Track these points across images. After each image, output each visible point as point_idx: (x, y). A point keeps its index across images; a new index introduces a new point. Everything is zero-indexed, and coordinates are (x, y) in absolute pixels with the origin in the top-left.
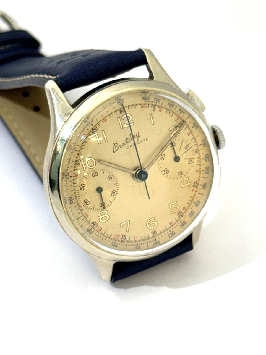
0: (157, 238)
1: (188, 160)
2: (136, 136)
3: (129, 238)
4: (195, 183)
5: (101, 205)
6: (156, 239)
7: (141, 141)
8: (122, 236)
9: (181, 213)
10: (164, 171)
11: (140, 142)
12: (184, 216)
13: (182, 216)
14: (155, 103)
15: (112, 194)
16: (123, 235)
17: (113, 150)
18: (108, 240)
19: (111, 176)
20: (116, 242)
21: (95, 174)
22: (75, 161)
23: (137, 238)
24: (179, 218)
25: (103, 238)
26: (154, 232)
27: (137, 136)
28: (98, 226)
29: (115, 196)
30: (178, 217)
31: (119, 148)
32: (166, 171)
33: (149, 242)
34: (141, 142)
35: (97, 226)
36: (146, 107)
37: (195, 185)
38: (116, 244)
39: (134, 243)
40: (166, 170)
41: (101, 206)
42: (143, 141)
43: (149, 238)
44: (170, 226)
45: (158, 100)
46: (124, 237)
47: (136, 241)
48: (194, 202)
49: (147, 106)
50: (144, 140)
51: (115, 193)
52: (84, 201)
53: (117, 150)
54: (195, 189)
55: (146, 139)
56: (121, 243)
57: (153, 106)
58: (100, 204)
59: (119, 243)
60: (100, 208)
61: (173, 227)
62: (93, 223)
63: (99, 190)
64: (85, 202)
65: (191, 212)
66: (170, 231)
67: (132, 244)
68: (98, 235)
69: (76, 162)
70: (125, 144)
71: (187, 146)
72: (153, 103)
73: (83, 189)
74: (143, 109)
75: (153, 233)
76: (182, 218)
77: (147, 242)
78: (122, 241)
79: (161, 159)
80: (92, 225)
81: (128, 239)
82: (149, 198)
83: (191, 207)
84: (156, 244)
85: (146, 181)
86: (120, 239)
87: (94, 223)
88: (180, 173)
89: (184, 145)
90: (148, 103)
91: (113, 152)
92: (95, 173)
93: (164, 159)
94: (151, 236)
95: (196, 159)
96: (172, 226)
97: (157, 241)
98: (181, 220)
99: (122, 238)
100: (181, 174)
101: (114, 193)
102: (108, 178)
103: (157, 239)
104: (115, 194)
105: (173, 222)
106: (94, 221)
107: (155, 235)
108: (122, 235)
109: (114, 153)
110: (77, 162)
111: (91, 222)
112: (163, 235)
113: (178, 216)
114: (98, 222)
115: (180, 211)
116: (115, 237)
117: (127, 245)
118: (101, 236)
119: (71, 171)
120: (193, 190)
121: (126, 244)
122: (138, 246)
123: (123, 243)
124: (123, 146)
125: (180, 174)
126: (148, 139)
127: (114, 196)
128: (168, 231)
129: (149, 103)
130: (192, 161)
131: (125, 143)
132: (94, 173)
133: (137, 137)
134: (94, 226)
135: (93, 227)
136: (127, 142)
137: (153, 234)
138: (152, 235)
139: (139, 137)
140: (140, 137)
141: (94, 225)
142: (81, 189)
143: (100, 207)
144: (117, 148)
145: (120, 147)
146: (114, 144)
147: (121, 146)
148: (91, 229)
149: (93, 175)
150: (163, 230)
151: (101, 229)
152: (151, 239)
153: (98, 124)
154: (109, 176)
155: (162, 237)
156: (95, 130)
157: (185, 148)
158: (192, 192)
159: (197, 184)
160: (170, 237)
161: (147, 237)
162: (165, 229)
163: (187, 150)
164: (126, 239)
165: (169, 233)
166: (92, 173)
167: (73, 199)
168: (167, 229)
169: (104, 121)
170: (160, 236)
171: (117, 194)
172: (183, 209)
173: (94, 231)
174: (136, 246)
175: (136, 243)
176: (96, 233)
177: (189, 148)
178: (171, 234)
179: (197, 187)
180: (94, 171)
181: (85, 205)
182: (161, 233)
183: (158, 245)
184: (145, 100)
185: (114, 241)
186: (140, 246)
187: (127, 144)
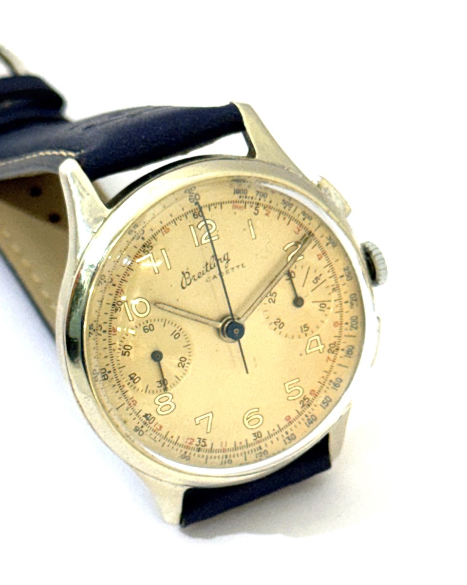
0: (262, 445)
1: (319, 304)
2: (222, 260)
3: (212, 444)
4: (332, 346)
5: (160, 383)
6: (260, 448)
7: (233, 269)
8: (199, 442)
9: (307, 400)
10: (275, 323)
11: (230, 271)
12: (312, 406)
13: (309, 406)
14: (257, 201)
15: (180, 365)
16: (200, 439)
18: (173, 448)
19: (178, 331)
20: (189, 451)
21: (148, 328)
22: (112, 303)
23: (226, 445)
24: (303, 409)
25: (164, 444)
26: (256, 435)
27: (224, 259)
28: (155, 422)
29: (185, 367)
30: (302, 407)
31: (193, 281)
32: (278, 324)
33: (248, 453)
34: (233, 271)
35: (153, 421)
36: (240, 208)
37: (333, 349)
38: (188, 454)
39: (221, 454)
40: (278, 321)
41: (160, 385)
42: (235, 269)
43: (248, 445)
44: (286, 423)
45: (263, 195)
46: (203, 441)
47: (224, 450)
48: (331, 381)
49: (243, 205)
50: (238, 267)
51: (186, 362)
52: (130, 376)
53: (189, 285)
54: (332, 356)
55: (242, 265)
56: (197, 453)
57: (254, 206)
58: (158, 382)
59: (193, 452)
60: (158, 389)
61: (292, 426)
62: (146, 416)
63: (157, 356)
64: (132, 378)
65: (325, 398)
66: (287, 433)
67: (217, 454)
68: (155, 437)
69: (114, 305)
70: (203, 274)
71: (317, 278)
72: (254, 200)
73: (127, 354)
74: (236, 210)
75: (255, 436)
76: (309, 409)
77: (245, 453)
78: (199, 450)
79: (270, 302)
80: (144, 419)
81: (209, 447)
82: (247, 372)
83: (325, 388)
84: (261, 456)
85: (241, 340)
86: (194, 446)
87: (149, 416)
89: (312, 276)
90: (245, 200)
91: (181, 288)
92: (150, 325)
93: (274, 302)
94: (252, 441)
95: (333, 302)
96: (291, 423)
97: (262, 451)
98: (306, 413)
99: (198, 443)
100: (306, 329)
101: (183, 363)
102: (172, 334)
103: (264, 448)
104: (184, 364)
105: (293, 417)
106: (148, 413)
107: (258, 439)
108: (198, 438)
109: (183, 290)
110: (116, 305)
111: (142, 414)
112: (274, 439)
113: (301, 405)
114: (154, 414)
115: (305, 396)
116: (186, 442)
117: (207, 456)
118: (159, 441)
119: (105, 321)
120: (328, 358)
121: (205, 454)
122: (228, 458)
123: (201, 453)
124: (199, 277)
126: (244, 265)
127: (183, 367)
128: (284, 433)
129: (246, 200)
130: (325, 305)
131: (203, 271)
132: (146, 326)
133: (226, 262)
134: (147, 422)
135: (145, 423)
136: (207, 271)
137: (255, 438)
138: (254, 440)
139: (228, 260)
140: (230, 262)
141: (147, 419)
142: (124, 354)
143: (158, 387)
144: (188, 281)
145: (195, 280)
146: (183, 273)
147: (196, 277)
148: (142, 427)
149: (144, 330)
150: (274, 430)
151: (161, 427)
152: (252, 448)
153: (153, 236)
154: (175, 331)
155: (272, 442)
156: (148, 248)
157: (313, 281)
158: (327, 361)
159: (336, 348)
160: (286, 443)
161: (244, 443)
162: (277, 429)
163: (316, 285)
164: (205, 445)
165: (286, 436)
166: (143, 326)
167: (109, 372)
168: (281, 430)
169: (165, 231)
170: (268, 442)
171: (188, 363)
172: (311, 394)
173: (147, 431)
174: (224, 459)
175: (225, 454)
176: (151, 435)
177: (320, 282)
178: (288, 438)
179: (335, 352)
180: (147, 322)
181: (132, 383)
182: (270, 436)
183: (264, 457)
184: (239, 195)
185: (184, 450)
186: (232, 458)
187: (207, 273)
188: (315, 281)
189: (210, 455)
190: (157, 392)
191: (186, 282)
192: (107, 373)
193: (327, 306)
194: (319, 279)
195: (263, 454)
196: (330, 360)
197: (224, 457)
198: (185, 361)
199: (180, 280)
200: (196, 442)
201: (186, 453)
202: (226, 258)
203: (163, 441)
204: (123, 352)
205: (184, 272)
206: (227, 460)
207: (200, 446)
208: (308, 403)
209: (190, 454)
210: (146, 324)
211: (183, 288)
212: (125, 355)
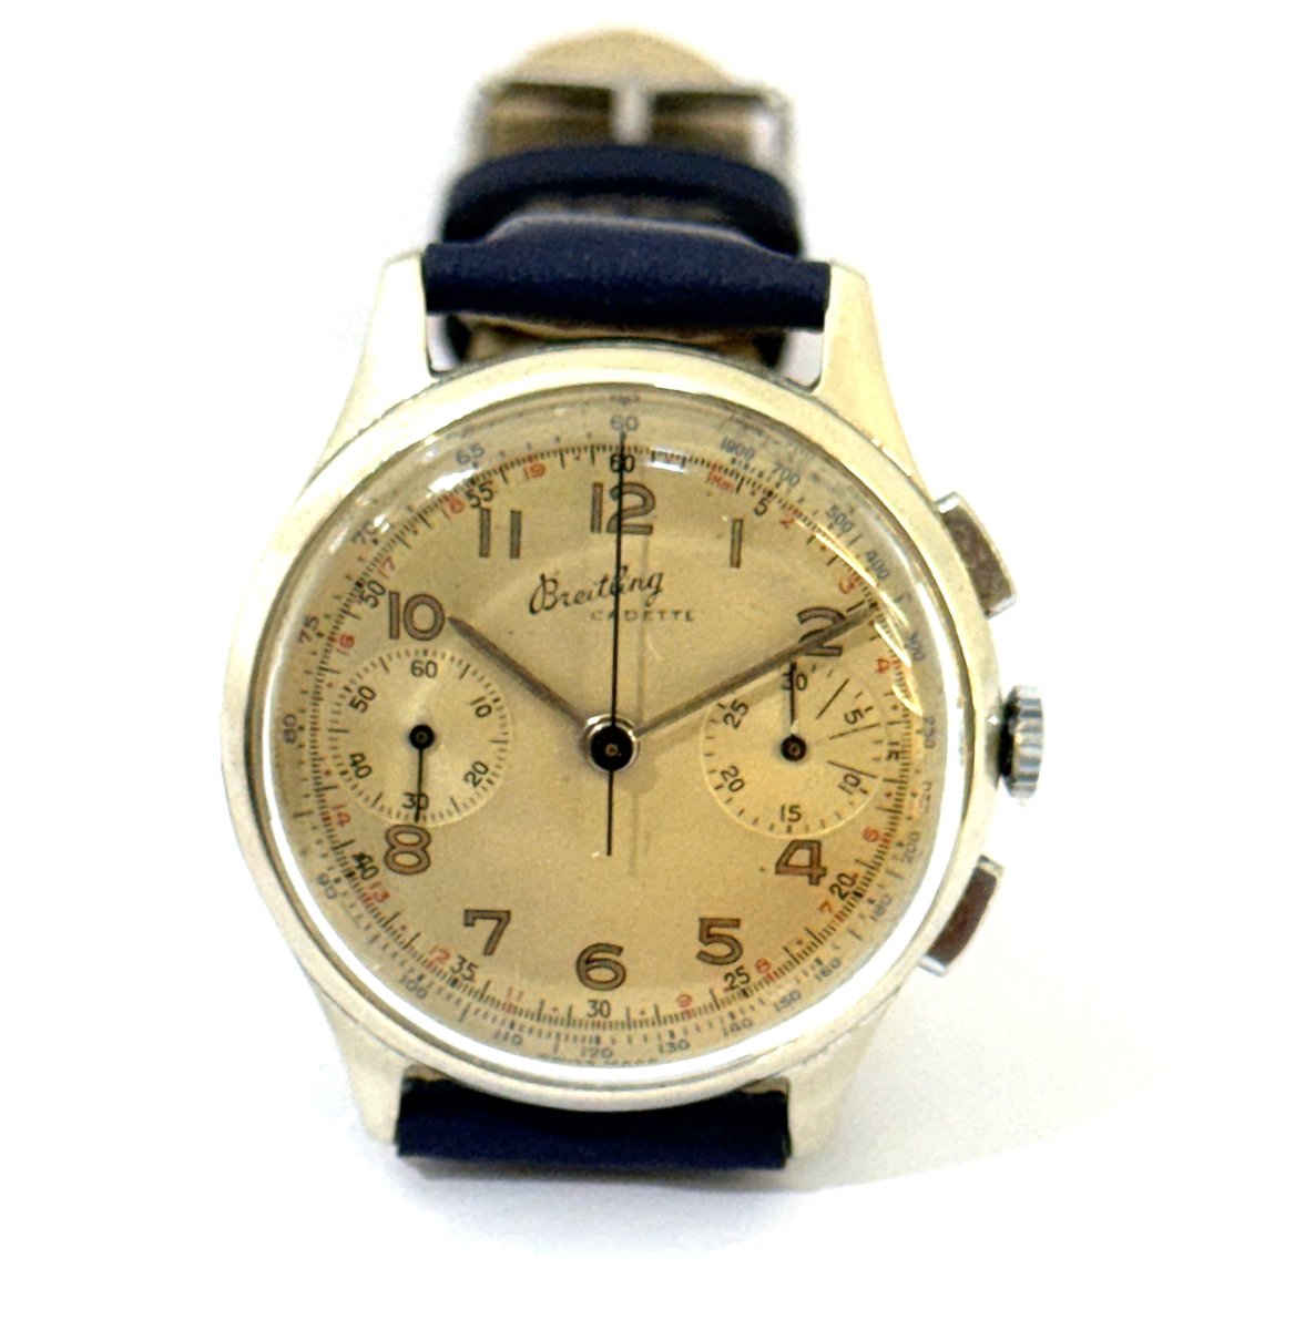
0: (606, 1035)
1: (845, 772)
2: (645, 584)
3: (488, 984)
4: (846, 880)
5: (412, 800)
6: (598, 1040)
7: (662, 613)
8: (461, 964)
9: (744, 978)
10: (724, 773)
11: (656, 616)
12: (753, 1000)
13: (745, 993)
14: (770, 485)
15: (470, 778)
16: (464, 960)
17: (529, 603)
18: (396, 954)
19: (488, 701)
20: (430, 977)
21: (423, 666)
22: (356, 579)
23: (519, 1000)
24: (729, 994)
25: (376, 937)
26: (598, 1006)
27: (649, 585)
28: (374, 880)
29: (478, 786)
30: (726, 990)
31: (560, 605)
32: (731, 780)
33: (567, 1039)
34: (662, 617)
35: (372, 876)
36: (727, 486)
37: (845, 889)
38: (424, 983)
39: (501, 1015)
40: (733, 772)
41: (409, 803)
42: (669, 616)
43: (569, 1021)
44: (679, 1010)
45: (790, 478)
46: (469, 968)
47: (511, 1008)
48: (819, 961)
49: (736, 483)
50: (676, 613)
51: (485, 777)
52: (353, 756)
53: (547, 608)
54: (838, 904)
55: (688, 613)
56: (448, 989)
57: (760, 496)
58: (406, 794)
59: (439, 983)
60: (404, 811)
61: (690, 1024)
62: (360, 857)
63: (422, 738)
64: (355, 764)
65: (791, 993)
66: (672, 1033)
67: (493, 1012)
68: (361, 915)
69: (359, 584)
70: (590, 599)
71: (856, 712)
72: (763, 481)
73: (361, 706)
74: (714, 488)
75: (594, 1007)
76: (745, 1003)
77: (558, 1036)
78: (454, 983)
79: (727, 723)
80: (353, 864)
81: (479, 984)
82: (609, 854)
83: (798, 970)
84: (594, 1056)
86: (446, 969)
87: (366, 860)
88: (792, 811)
89: (847, 703)
90: (742, 473)
91: (527, 609)
92: (429, 663)
93: (736, 726)
94: (584, 1017)
95: (879, 782)
96: (688, 1014)
97: (600, 1046)
98: (734, 1008)
99: (457, 967)
100: (795, 816)
101: (478, 776)
102: (474, 703)
103: (606, 1042)
104: (480, 781)
105: (697, 1003)
106: (368, 853)
107: (599, 1018)
108: (460, 957)
109: (530, 615)
111: (349, 851)
112: (638, 1033)
113: (726, 985)
114: (378, 861)
115: (741, 968)
116: (431, 953)
117: (469, 1005)
118: (369, 926)
119: (329, 613)
120: (827, 904)
121: (466, 1000)
122: (516, 1031)
123: (457, 993)
124: (577, 601)
126: (692, 616)
127: (475, 784)
128: (664, 1030)
129: (747, 474)
130: (858, 782)
131: (591, 592)
132: (421, 662)
133: (650, 591)
134: (358, 873)
135: (350, 875)
136: (600, 593)
137: (592, 1012)
138: (590, 1015)
139: (658, 590)
140: (660, 595)
141: (362, 866)
142: (354, 704)
143: (405, 806)
144: (549, 600)
145: (566, 604)
146: (543, 577)
147: (570, 599)
148: (337, 881)
149: (413, 668)
150: (643, 1013)
151: (386, 896)
152: (579, 1032)
153: (500, 468)
154: (482, 699)
155: (630, 1040)
156: (482, 490)
157: (846, 717)
158: (822, 909)
159: (854, 888)
160: (662, 1052)
161: (563, 1013)
162: (651, 1014)
163: (852, 728)
164: (471, 979)
165: (667, 1039)
166: (413, 658)
167: (301, 729)
168: (659, 1020)
169: (532, 469)
170: (622, 1035)
171: (490, 781)
172: (758, 968)
173: (345, 893)
174: (505, 1029)
175: (510, 1017)
176: (352, 905)
177: (861, 723)
178: (672, 1045)
179: (848, 898)
180: (426, 653)
181: (351, 773)
182: (629, 1024)
183: (601, 1060)
184: (732, 455)
185: (420, 969)
186: (525, 1035)
187: (600, 599)
188: (851, 718)
189: (476, 1005)
191: (544, 599)
192: (295, 728)
193: (862, 786)
194: (861, 716)
195: (600, 1054)
196: (830, 911)
197: (508, 1024)
198: (484, 773)
199: (531, 592)
200: (453, 962)
201: (421, 978)
202: (654, 583)
203: (376, 929)
204: (354, 699)
205: (547, 577)
206: (512, 1033)
207: (458, 976)
208: (745, 986)
209: (431, 985)
210: (421, 657)
211: (533, 611)
212: (356, 706)
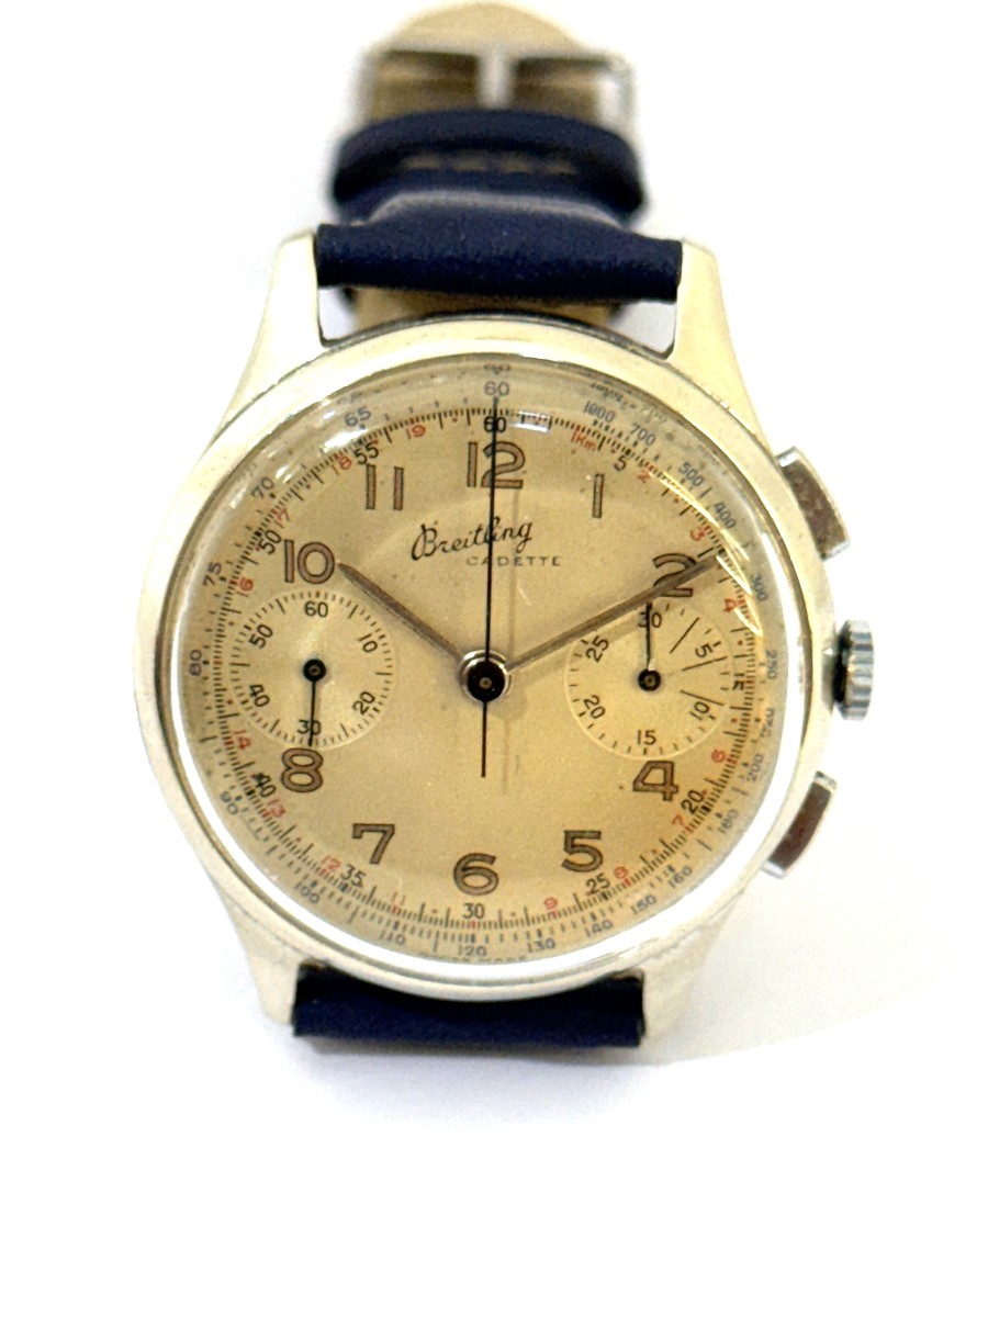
0: (480, 934)
1: (697, 700)
2: (516, 532)
3: (374, 889)
4: (697, 797)
5: (305, 726)
6: (473, 938)
7: (531, 559)
8: (350, 872)
9: (604, 884)
10: (586, 701)
11: (525, 561)
12: (613, 901)
13: (605, 896)
14: (629, 445)
15: (358, 706)
16: (353, 869)
17: (411, 550)
18: (291, 863)
19: (374, 637)
20: (322, 883)
21: (316, 607)
22: (255, 529)
23: (402, 903)
24: (591, 897)
25: (274, 848)
26: (473, 909)
27: (520, 534)
28: (272, 797)
29: (366, 714)
30: (588, 894)
31: (439, 552)
32: (593, 707)
33: (445, 937)
34: (531, 563)
35: (270, 794)
36: (589, 445)
37: (694, 804)
38: (317, 889)
39: (386, 916)
40: (595, 700)
41: (303, 729)
42: (537, 561)
43: (447, 922)
44: (544, 911)
45: (646, 438)
46: (357, 876)
47: (395, 910)
48: (671, 869)
49: (598, 442)
50: (544, 559)
51: (371, 706)
52: (252, 687)
53: (427, 555)
54: (688, 817)
55: (554, 559)
56: (339, 894)
57: (619, 453)
58: (301, 721)
59: (331, 888)
60: (298, 736)
61: (556, 923)
62: (260, 777)
63: (315, 671)
64: (254, 694)
65: (647, 898)
66: (540, 933)
67: (380, 913)
68: (260, 830)
69: (258, 534)
70: (465, 546)
71: (706, 647)
72: (621, 441)
73: (260, 642)
74: (576, 446)
75: (469, 909)
76: (604, 905)
77: (438, 934)
78: (344, 888)
79: (589, 657)
80: (254, 783)
81: (367, 889)
82: (484, 774)
83: (651, 877)
84: (469, 954)
85: (492, 705)
86: (337, 876)
87: (264, 780)
88: (647, 736)
89: (696, 640)
90: (603, 433)
91: (409, 555)
92: (321, 604)
93: (598, 660)
94: (460, 918)
95: (726, 708)
96: (554, 915)
97: (476, 945)
98: (596, 909)
99: (346, 875)
100: (651, 740)
101: (365, 705)
102: (361, 639)
103: (480, 942)
104: (367, 708)
105: (562, 905)
106: (266, 773)
107: (474, 918)
108: (350, 866)
109: (412, 560)
110: (263, 536)
111: (249, 772)
112: (508, 933)
113: (588, 889)
114: (276, 781)
115: (602, 874)
116: (323, 862)
117: (358, 908)
118: (267, 839)
119: (231, 559)
120: (679, 817)
121: (355, 902)
122: (399, 931)
123: (347, 897)
124: (454, 548)
125: (644, 739)
126: (558, 561)
127: (363, 712)
128: (533, 929)
129: (607, 434)
130: (708, 709)
131: (467, 540)
132: (313, 603)
133: (520, 539)
134: (258, 790)
135: (250, 793)
136: (475, 542)
137: (468, 913)
138: (466, 917)
139: (527, 539)
141: (260, 785)
142: (253, 641)
143: (300, 732)
144: (429, 548)
145: (444, 550)
146: (423, 527)
147: (448, 547)
148: (238, 798)
149: (307, 609)
150: (513, 914)
151: (283, 811)
152: (457, 931)
153: (385, 429)
154: (369, 636)
155: (502, 939)
156: (368, 449)
157: (697, 651)
158: (674, 822)
159: (702, 803)
160: (531, 950)
161: (441, 915)
162: (520, 915)
163: (701, 661)
164: (360, 884)
165: (535, 938)
166: (307, 599)
167: (206, 663)
168: (528, 921)
169: (413, 430)
170: (494, 934)
171: (375, 709)
172: (617, 874)
173: (246, 809)
174: (390, 930)
175: (394, 918)
176: (252, 820)
177: (710, 656)
178: (539, 944)
179: (697, 813)
180: (318, 595)
181: (251, 702)
182: (501, 924)
183: (475, 958)
184: (594, 417)
185: (313, 876)
186: (407, 934)
187: (475, 546)
188: (701, 652)
189: (364, 907)
190: (293, 739)
191: (424, 547)
192: (200, 662)
193: (710, 712)
194: (711, 651)
195: (475, 952)
196: (681, 823)
197: (392, 924)
198: (371, 702)
200: (344, 870)
201: (315, 884)
202: (524, 532)
203: (274, 841)
204: (253, 636)
205: (427, 527)
206: (396, 933)
207: (349, 882)
208: (605, 890)
209: (323, 890)
210: (313, 598)
211: (415, 558)
212: (255, 643)
